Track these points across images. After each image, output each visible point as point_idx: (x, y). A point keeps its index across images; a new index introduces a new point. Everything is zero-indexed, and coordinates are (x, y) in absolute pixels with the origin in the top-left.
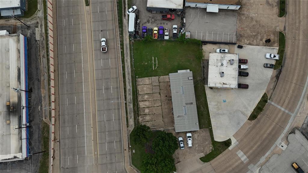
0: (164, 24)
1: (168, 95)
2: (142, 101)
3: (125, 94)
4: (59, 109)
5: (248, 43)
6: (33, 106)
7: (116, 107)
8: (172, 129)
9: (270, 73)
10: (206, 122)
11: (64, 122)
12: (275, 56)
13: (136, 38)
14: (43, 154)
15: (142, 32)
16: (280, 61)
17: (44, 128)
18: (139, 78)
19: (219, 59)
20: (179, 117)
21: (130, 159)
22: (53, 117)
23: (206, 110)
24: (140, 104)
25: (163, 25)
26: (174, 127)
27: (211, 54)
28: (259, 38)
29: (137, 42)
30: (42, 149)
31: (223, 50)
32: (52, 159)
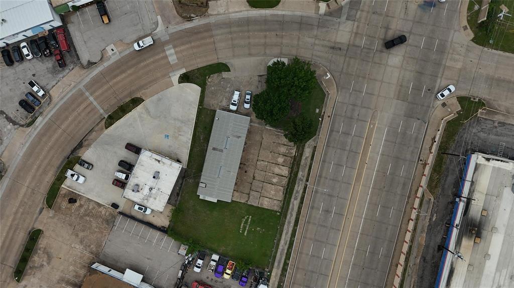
0: (212, 279)
1: (243, 172)
2: (282, 176)
3: (304, 194)
4: (407, 207)
5: (102, 208)
6: (443, 225)
7: (322, 180)
8: (254, 123)
9: (88, 155)
10: (203, 116)
11: (404, 184)
12: (72, 175)
13: (260, 273)
14: (448, 150)
15: (249, 278)
16: (67, 166)
17: (436, 187)
18: (276, 212)
19: (151, 200)
20: (239, 137)
21: (326, 103)
22: (418, 198)
23: (197, 134)
24: (287, 172)
25: (214, 278)
26: (251, 126)
27: (161, 210)
28: (82, 210)
29: (260, 266)
30: (447, 159)
31: (142, 209)
32: (437, 139)
